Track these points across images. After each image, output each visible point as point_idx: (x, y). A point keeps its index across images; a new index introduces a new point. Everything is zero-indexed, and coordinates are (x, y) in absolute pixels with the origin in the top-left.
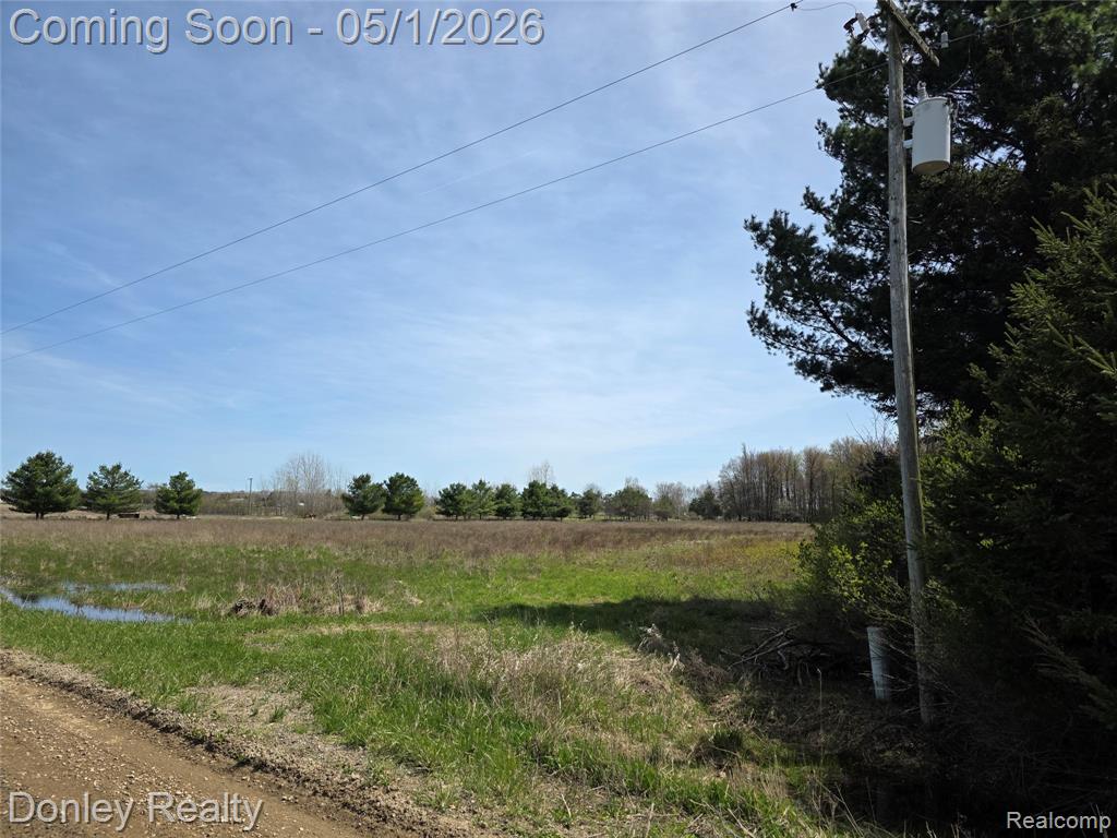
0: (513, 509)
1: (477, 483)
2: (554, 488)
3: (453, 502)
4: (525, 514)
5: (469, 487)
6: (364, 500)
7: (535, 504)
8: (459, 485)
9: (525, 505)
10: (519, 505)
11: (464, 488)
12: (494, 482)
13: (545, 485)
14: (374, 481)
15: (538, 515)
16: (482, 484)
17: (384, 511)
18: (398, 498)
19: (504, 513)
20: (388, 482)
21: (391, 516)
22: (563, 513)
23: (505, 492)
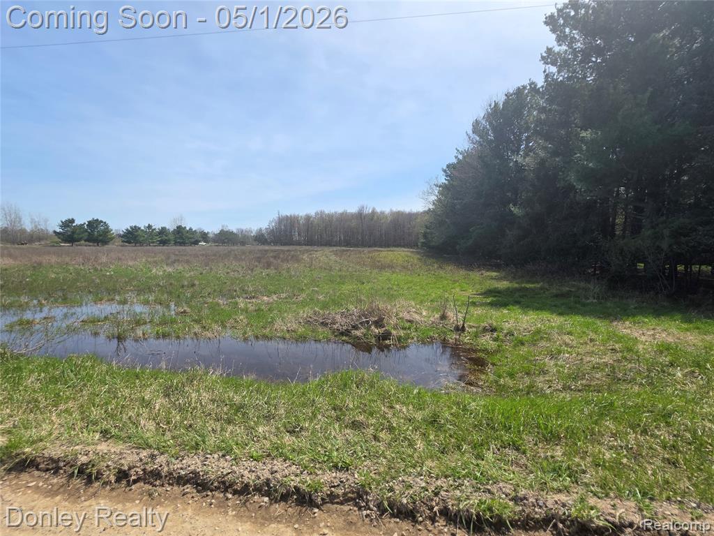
0: (169, 240)
1: (147, 225)
2: (191, 229)
3: (133, 237)
4: (176, 243)
5: (143, 228)
6: (71, 234)
7: (181, 237)
8: (135, 227)
9: (176, 238)
10: (172, 237)
11: (139, 228)
12: (157, 226)
13: (185, 228)
14: (78, 222)
15: (183, 244)
16: (150, 227)
17: (85, 241)
18: (95, 234)
19: (163, 243)
20: (87, 223)
21: (91, 244)
22: (196, 243)
23: (163, 231)
